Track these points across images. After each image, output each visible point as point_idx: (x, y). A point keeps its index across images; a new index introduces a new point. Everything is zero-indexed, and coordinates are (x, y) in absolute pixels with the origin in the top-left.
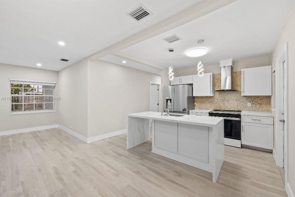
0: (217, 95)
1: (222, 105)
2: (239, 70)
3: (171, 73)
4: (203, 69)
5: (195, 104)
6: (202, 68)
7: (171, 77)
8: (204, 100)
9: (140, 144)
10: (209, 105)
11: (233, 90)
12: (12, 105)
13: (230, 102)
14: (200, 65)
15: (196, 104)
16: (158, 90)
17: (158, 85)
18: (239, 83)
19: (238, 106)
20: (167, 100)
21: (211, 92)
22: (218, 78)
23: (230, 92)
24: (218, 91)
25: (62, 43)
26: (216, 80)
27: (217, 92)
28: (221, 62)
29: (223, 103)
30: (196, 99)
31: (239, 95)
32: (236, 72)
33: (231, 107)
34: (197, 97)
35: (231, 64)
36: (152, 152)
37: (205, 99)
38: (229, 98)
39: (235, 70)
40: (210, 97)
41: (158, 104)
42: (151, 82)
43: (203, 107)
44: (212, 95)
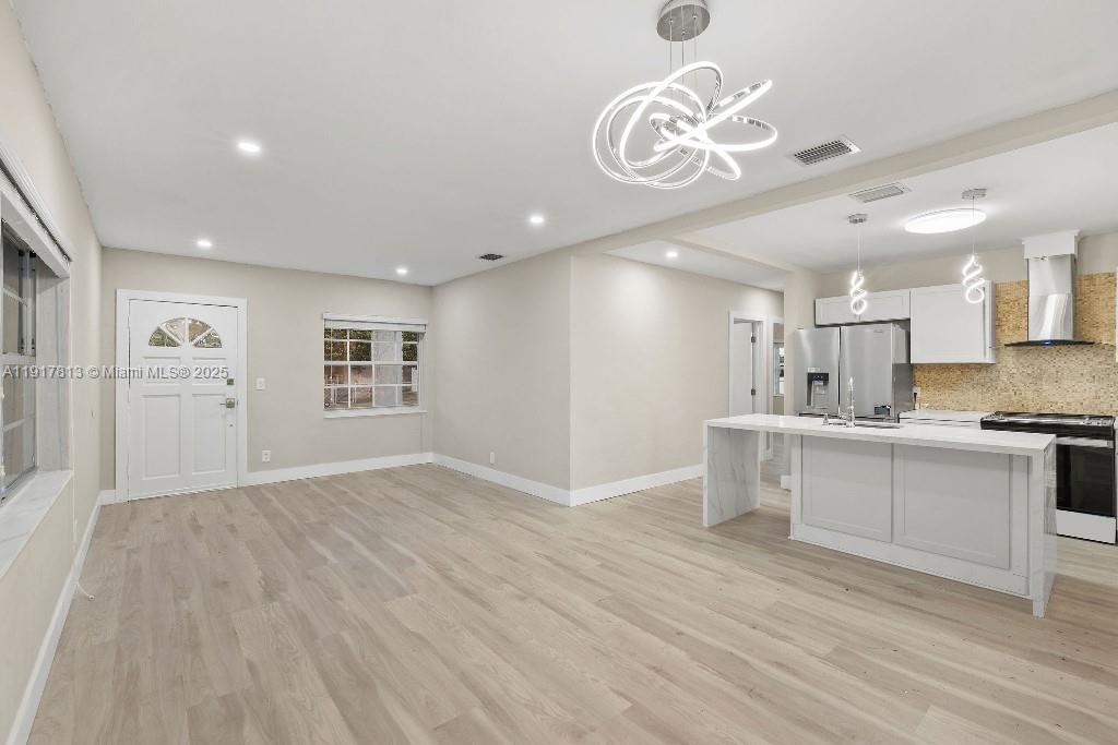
0: (1010, 360)
1: (1030, 394)
2: (1106, 270)
3: (857, 293)
4: (982, 281)
5: (917, 390)
6: (981, 276)
7: (858, 305)
8: (954, 376)
9: (735, 515)
10: (973, 395)
11: (1078, 341)
12: (327, 392)
13: (1066, 384)
14: (974, 268)
15: (919, 393)
16: (753, 339)
17: (754, 324)
18: (1104, 316)
19: (1098, 397)
20: (812, 378)
21: (988, 350)
22: (1013, 297)
23: (1064, 348)
24: (1013, 345)
25: (537, 220)
26: (1005, 305)
27: (1011, 348)
28: (1026, 242)
29: (1033, 387)
30: (918, 374)
31: (1102, 359)
32: (1091, 278)
33: (1068, 404)
34: (922, 365)
35: (1071, 249)
36: (791, 537)
37: (959, 373)
38: (1063, 369)
39: (1085, 270)
40: (980, 367)
41: (753, 392)
42: (734, 315)
43: (948, 403)
44: (988, 359)
